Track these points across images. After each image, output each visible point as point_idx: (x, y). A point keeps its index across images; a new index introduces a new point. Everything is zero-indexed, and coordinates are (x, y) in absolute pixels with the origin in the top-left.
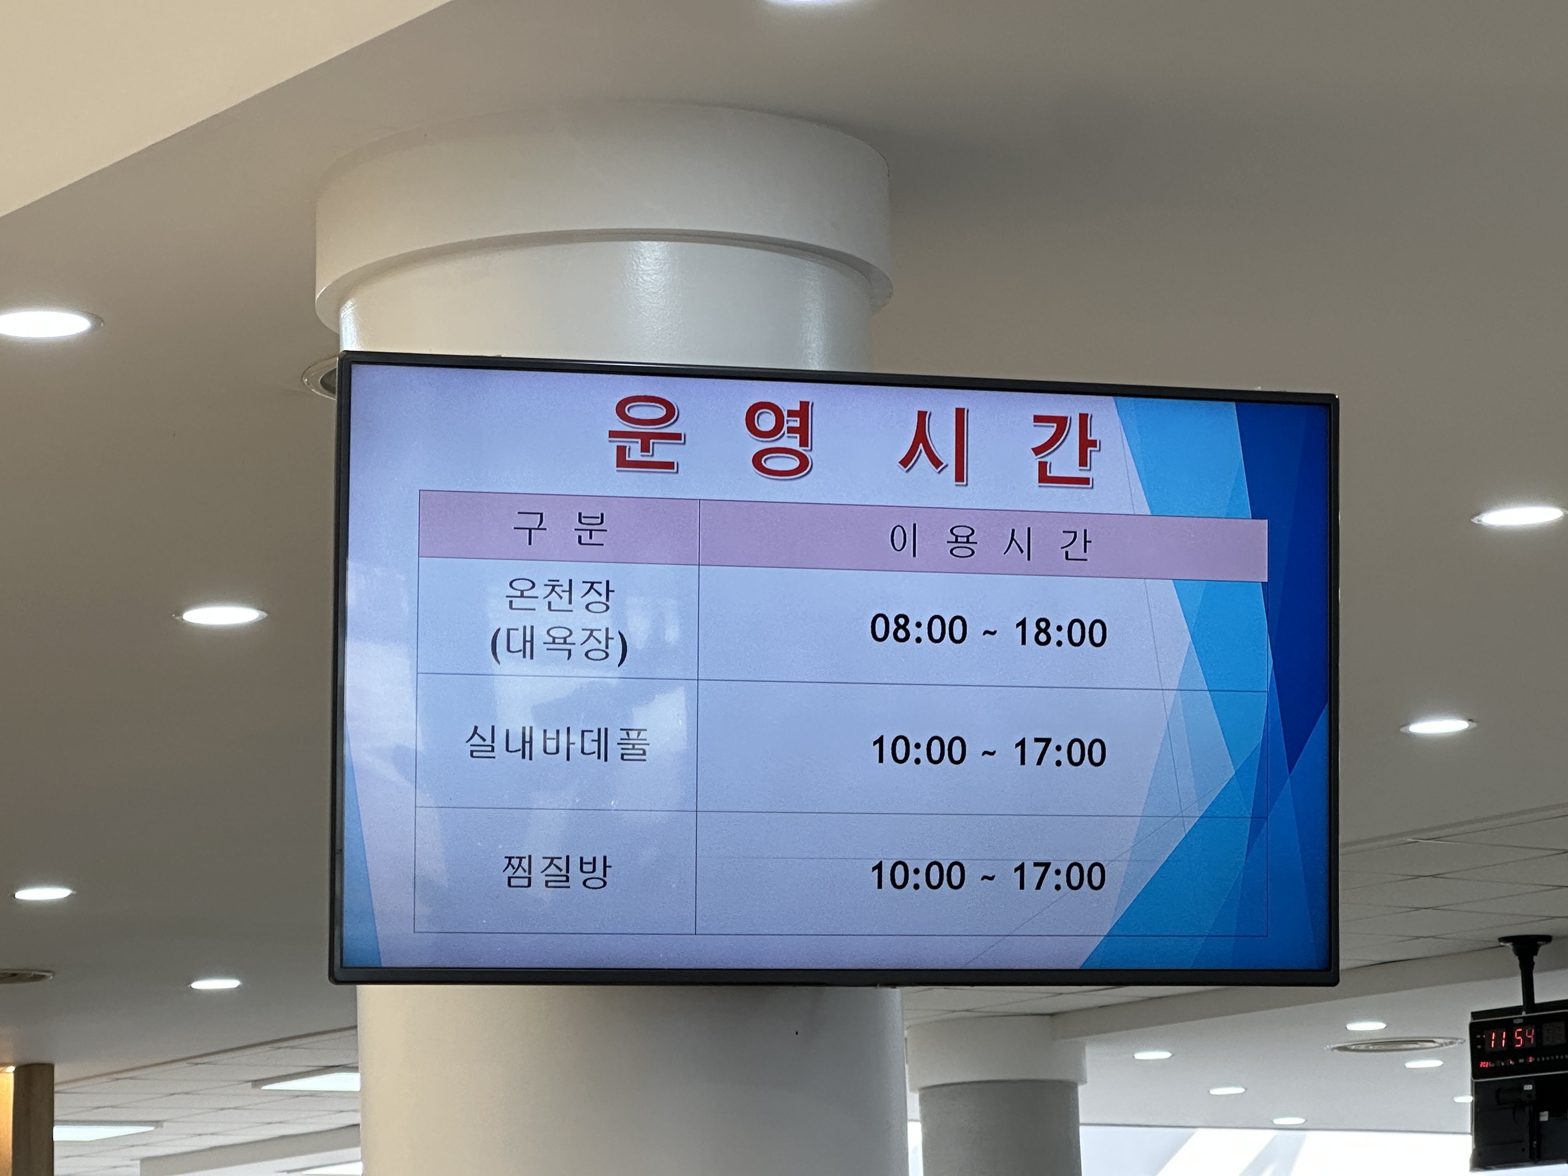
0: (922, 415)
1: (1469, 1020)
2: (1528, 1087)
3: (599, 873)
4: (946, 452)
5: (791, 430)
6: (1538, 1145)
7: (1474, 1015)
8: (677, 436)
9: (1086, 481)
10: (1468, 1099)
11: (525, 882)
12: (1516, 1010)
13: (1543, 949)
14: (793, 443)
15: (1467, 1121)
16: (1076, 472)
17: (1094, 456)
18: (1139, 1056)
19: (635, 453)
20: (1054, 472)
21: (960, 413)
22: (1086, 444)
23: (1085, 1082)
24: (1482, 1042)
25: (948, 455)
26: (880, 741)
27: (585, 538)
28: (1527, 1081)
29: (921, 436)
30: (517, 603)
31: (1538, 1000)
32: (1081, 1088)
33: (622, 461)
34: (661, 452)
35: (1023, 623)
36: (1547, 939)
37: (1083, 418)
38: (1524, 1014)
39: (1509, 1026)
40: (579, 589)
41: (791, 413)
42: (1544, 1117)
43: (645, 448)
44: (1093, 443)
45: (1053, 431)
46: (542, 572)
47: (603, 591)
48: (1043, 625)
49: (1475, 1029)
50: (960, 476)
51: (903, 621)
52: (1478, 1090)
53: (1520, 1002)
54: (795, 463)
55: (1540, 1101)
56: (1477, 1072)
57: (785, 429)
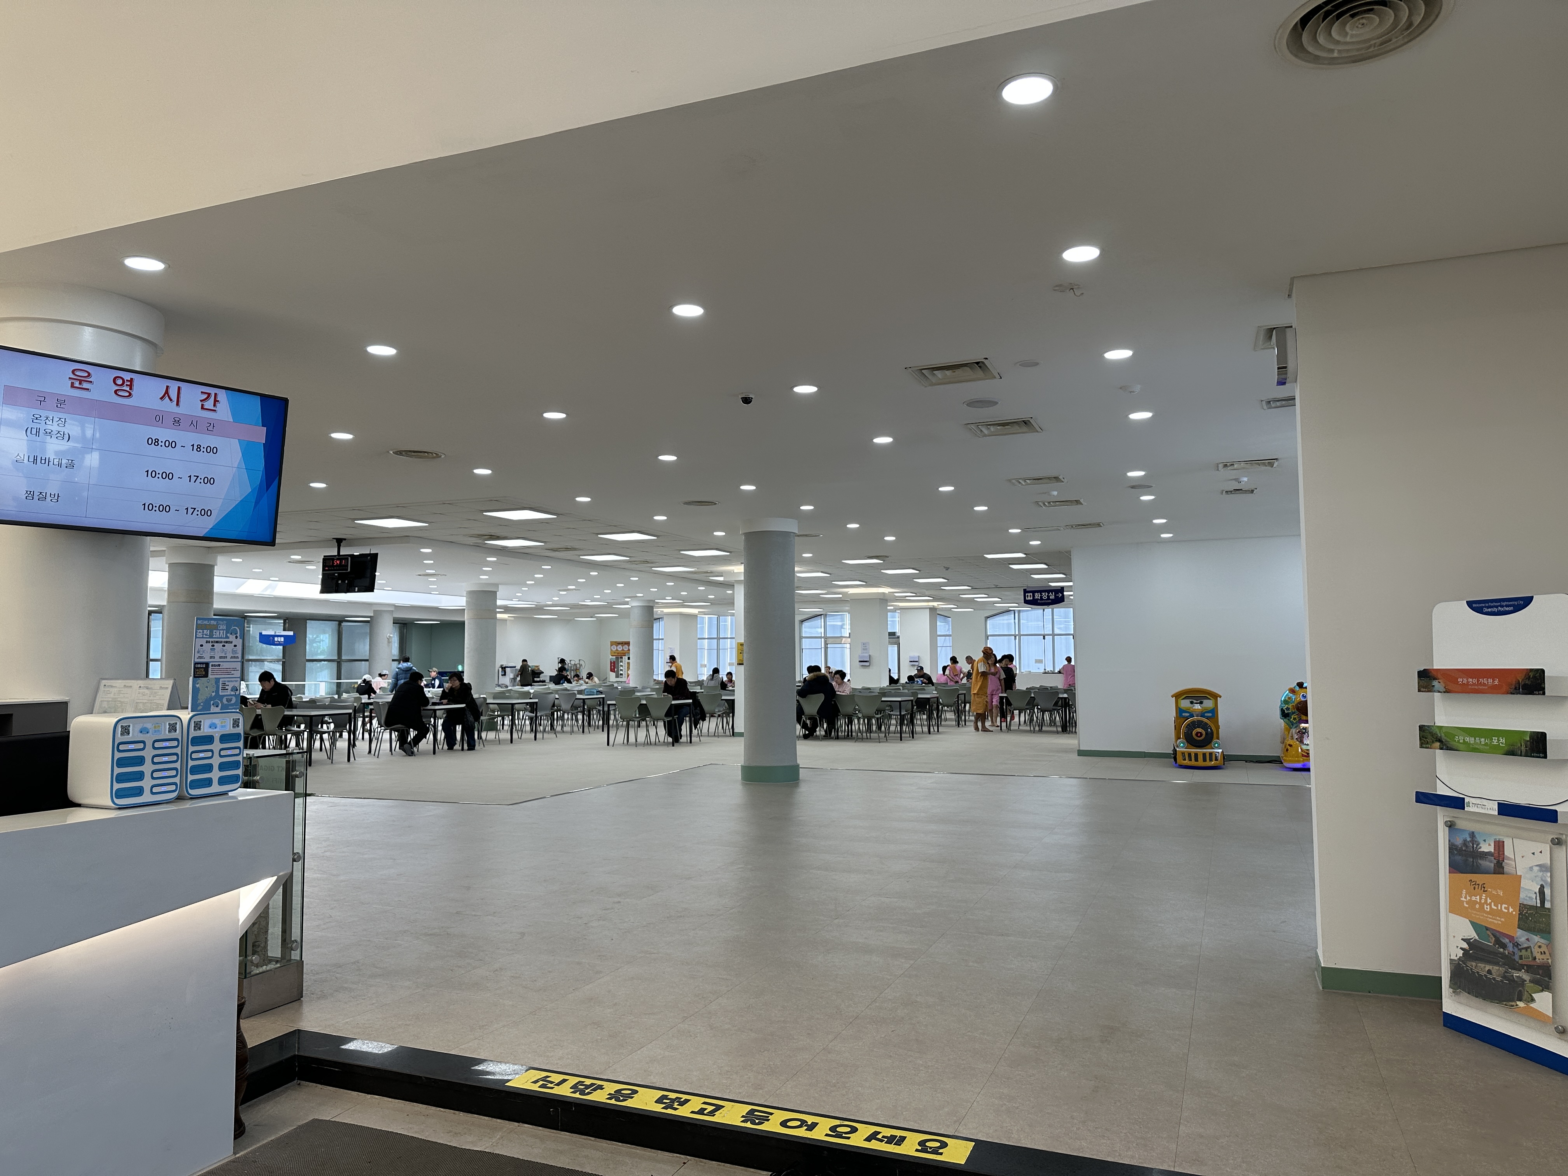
0: (167, 387)
1: (323, 557)
2: (336, 575)
3: (56, 498)
4: (174, 396)
5: (127, 385)
6: (338, 589)
7: (324, 556)
8: (91, 382)
9: (215, 411)
10: (321, 577)
11: (32, 498)
12: (335, 556)
13: (344, 542)
14: (128, 389)
15: (320, 582)
16: (212, 408)
17: (218, 404)
18: (233, 560)
19: (77, 384)
20: (205, 407)
21: (179, 388)
22: (216, 401)
23: (217, 565)
24: (326, 563)
25: (175, 398)
26: (148, 471)
27: (59, 406)
28: (336, 573)
29: (167, 392)
30: (34, 421)
31: (341, 554)
32: (215, 567)
33: (72, 386)
34: (85, 385)
35: (193, 445)
36: (345, 539)
37: (216, 394)
38: (337, 557)
39: (333, 560)
40: (56, 419)
41: (127, 380)
42: (340, 582)
43: (80, 384)
44: (218, 401)
45: (206, 396)
46: (44, 413)
47: (64, 421)
48: (199, 447)
49: (324, 559)
50: (177, 404)
51: (157, 441)
52: (323, 575)
53: (337, 554)
54: (128, 394)
55: (339, 578)
56: (323, 570)
57: (125, 385)
